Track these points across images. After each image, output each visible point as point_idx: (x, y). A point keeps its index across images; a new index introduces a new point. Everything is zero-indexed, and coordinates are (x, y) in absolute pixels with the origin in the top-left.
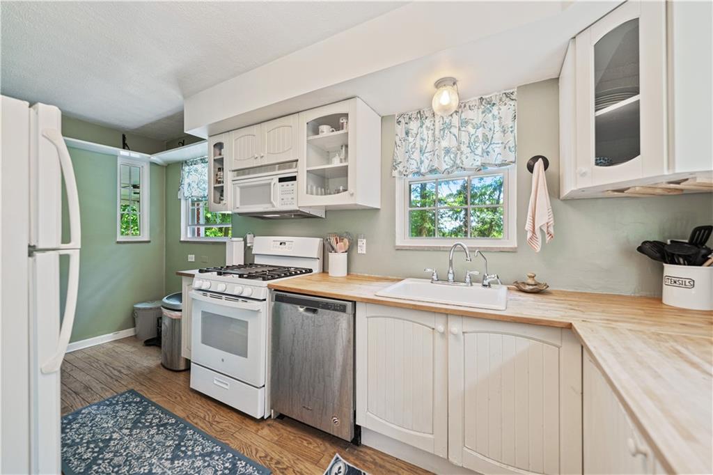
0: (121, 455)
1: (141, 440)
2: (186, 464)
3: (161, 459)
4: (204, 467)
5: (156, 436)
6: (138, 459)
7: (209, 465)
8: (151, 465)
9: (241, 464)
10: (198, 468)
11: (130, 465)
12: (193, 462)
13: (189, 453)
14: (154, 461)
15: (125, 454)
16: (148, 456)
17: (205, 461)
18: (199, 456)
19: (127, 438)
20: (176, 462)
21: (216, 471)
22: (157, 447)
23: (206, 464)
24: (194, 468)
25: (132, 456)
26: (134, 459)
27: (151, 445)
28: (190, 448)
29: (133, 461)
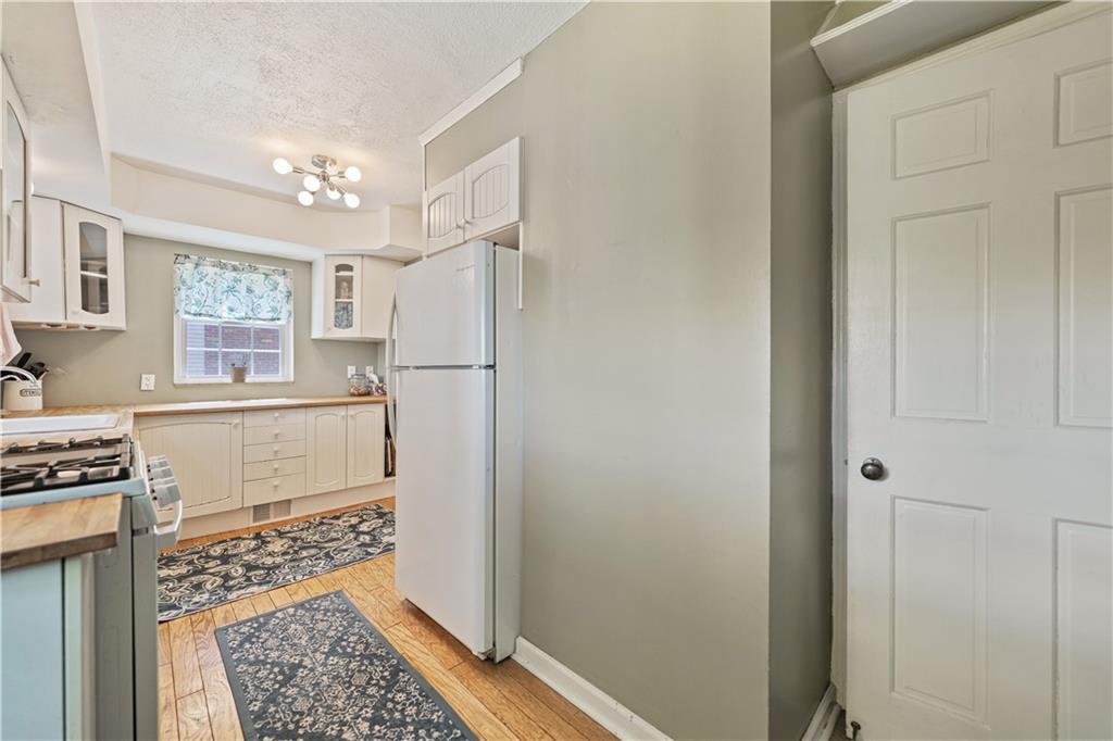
0: (357, 687)
1: (329, 707)
2: (287, 657)
3: (312, 670)
4: (271, 649)
5: (305, 709)
6: (337, 677)
7: (265, 650)
8: (324, 665)
9: (234, 644)
10: (277, 650)
11: (347, 670)
12: (278, 658)
13: (276, 670)
14: (320, 669)
15: (353, 688)
16: (325, 678)
17: (267, 655)
18: (268, 663)
19: (348, 718)
20: (297, 662)
22: (310, 689)
23: (268, 652)
24: (282, 650)
25: (344, 683)
26: (341, 677)
27: (317, 694)
29: (343, 675)
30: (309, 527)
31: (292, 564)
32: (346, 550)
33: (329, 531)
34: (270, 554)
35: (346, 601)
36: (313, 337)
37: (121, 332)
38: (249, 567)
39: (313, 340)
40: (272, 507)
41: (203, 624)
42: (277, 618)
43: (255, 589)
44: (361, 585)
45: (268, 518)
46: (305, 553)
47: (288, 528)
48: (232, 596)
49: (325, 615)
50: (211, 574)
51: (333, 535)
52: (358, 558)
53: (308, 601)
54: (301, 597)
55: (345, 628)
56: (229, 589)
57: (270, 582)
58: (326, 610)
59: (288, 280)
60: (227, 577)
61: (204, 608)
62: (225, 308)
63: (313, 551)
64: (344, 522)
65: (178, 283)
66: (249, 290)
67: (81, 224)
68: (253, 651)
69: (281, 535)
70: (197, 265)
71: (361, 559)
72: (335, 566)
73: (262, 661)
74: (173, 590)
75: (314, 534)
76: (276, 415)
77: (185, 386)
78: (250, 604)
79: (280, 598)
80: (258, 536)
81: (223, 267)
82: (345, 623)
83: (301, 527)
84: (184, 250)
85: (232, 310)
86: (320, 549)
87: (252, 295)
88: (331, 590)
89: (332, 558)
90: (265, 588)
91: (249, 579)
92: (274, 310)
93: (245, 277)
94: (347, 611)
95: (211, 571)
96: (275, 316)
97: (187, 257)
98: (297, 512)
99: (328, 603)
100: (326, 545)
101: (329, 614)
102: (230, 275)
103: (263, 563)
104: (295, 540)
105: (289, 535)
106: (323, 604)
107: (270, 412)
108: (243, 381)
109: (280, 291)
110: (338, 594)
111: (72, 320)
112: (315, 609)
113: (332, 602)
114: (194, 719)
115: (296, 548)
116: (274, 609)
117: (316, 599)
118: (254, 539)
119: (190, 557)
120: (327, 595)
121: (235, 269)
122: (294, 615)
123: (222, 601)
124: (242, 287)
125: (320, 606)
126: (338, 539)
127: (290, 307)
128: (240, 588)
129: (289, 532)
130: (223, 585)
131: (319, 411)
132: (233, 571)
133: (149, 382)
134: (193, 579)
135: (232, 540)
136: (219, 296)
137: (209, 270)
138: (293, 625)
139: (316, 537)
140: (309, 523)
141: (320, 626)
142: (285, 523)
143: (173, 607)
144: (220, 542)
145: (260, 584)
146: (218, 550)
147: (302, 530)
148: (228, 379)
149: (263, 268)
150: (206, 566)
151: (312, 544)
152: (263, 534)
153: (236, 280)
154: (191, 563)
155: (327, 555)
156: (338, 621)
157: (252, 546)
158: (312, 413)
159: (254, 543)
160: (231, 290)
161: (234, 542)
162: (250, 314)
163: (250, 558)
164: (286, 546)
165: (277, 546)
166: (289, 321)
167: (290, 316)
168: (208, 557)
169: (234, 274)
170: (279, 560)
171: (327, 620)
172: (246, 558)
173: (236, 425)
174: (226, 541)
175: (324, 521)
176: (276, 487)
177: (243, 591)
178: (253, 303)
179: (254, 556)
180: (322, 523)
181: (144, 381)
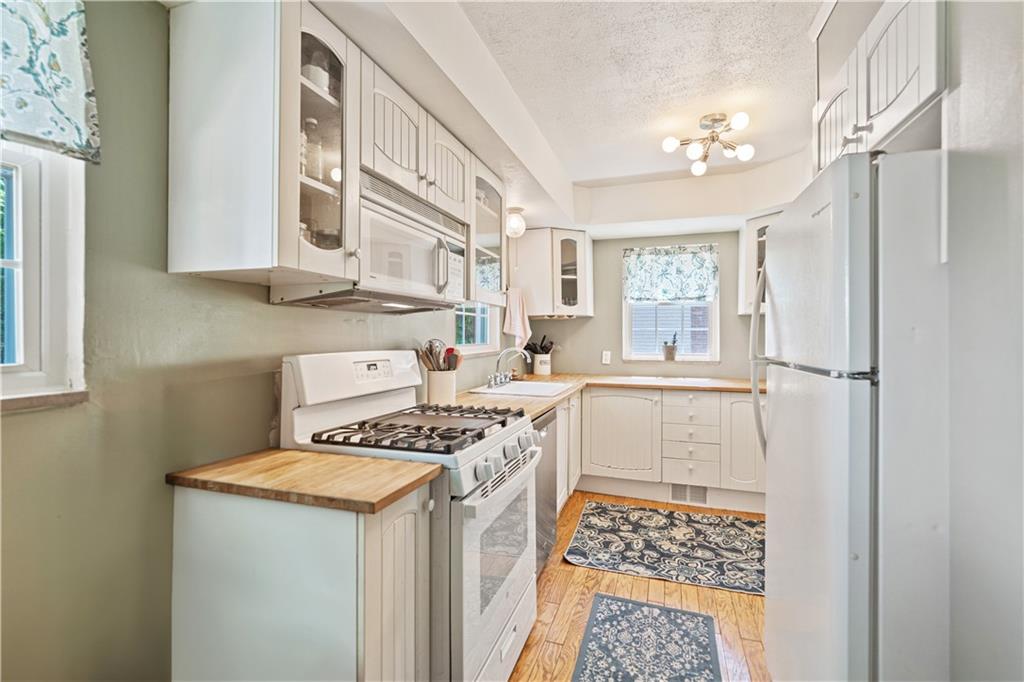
2: (628, 662)
4: (621, 643)
7: (617, 640)
9: (600, 617)
10: (625, 648)
12: (621, 657)
13: (613, 669)
17: (615, 647)
18: (611, 656)
20: (632, 674)
21: (619, 631)
23: (617, 644)
24: (628, 651)
28: (607, 673)
30: (718, 525)
31: (683, 560)
32: (741, 570)
33: (736, 536)
34: (670, 539)
35: (711, 635)
36: (740, 313)
37: (590, 317)
38: (649, 545)
39: (741, 316)
40: (688, 491)
41: (593, 582)
42: (642, 612)
43: (641, 569)
44: (737, 624)
45: (685, 499)
46: (699, 553)
47: (698, 517)
48: (622, 568)
49: (682, 638)
50: (621, 537)
51: (738, 544)
52: (750, 586)
53: (676, 611)
54: (672, 603)
55: (693, 669)
56: (624, 559)
57: (655, 569)
58: (686, 634)
59: (715, 254)
60: (629, 547)
61: (600, 568)
62: (660, 291)
63: (708, 554)
64: (757, 532)
65: (626, 274)
66: (679, 271)
67: (562, 241)
68: (608, 634)
69: (690, 521)
70: (639, 255)
71: (753, 590)
72: (722, 584)
73: (608, 650)
74: (591, 539)
75: (719, 535)
76: (691, 396)
77: (630, 362)
78: (631, 583)
79: (656, 593)
80: (670, 516)
81: (657, 253)
82: (695, 661)
83: (711, 520)
84: (629, 245)
85: (665, 292)
86: (717, 555)
87: (681, 276)
88: (703, 613)
89: (723, 573)
90: (649, 573)
91: (642, 557)
92: (701, 287)
93: (675, 259)
94: (705, 648)
95: (622, 534)
96: (701, 294)
97: (632, 250)
98: (713, 502)
99: (692, 625)
100: (725, 553)
101: (686, 639)
102: (664, 259)
103: (660, 546)
104: (698, 532)
105: (696, 525)
106: (687, 623)
107: (686, 393)
108: (673, 359)
109: (707, 268)
110: (708, 620)
111: (557, 313)
112: (677, 624)
113: (697, 627)
114: (544, 669)
115: (695, 544)
116: (645, 601)
117: (684, 613)
118: (666, 516)
119: (615, 514)
120: (695, 615)
121: (667, 253)
122: (656, 619)
123: (614, 568)
124: (672, 270)
125: (683, 624)
126: (741, 552)
127: (716, 283)
128: (632, 563)
129: (699, 522)
130: (621, 553)
131: (735, 397)
132: (635, 542)
133: (607, 357)
134: (607, 535)
135: (651, 510)
136: (655, 280)
137: (647, 258)
138: (650, 629)
139: (719, 540)
140: (721, 520)
141: (672, 648)
142: (698, 510)
143: (584, 555)
144: (641, 509)
145: (648, 567)
146: (634, 517)
147: (711, 524)
148: (662, 357)
149: (692, 247)
150: (622, 528)
151: (712, 545)
152: (675, 514)
153: (668, 264)
154: (613, 519)
155: (720, 565)
156: (690, 653)
157: (661, 523)
158: (727, 399)
159: (664, 521)
160: (665, 273)
161: (651, 513)
162: (680, 295)
163: (654, 535)
164: (688, 536)
165: (681, 533)
166: (716, 297)
167: (716, 292)
168: (627, 519)
169: (666, 258)
170: (675, 549)
171: (680, 646)
172: (651, 534)
173: (656, 402)
174: (644, 509)
175: (737, 523)
176: (691, 470)
177: (632, 567)
178: (682, 283)
179: (657, 535)
180: (733, 525)
181: (604, 357)
